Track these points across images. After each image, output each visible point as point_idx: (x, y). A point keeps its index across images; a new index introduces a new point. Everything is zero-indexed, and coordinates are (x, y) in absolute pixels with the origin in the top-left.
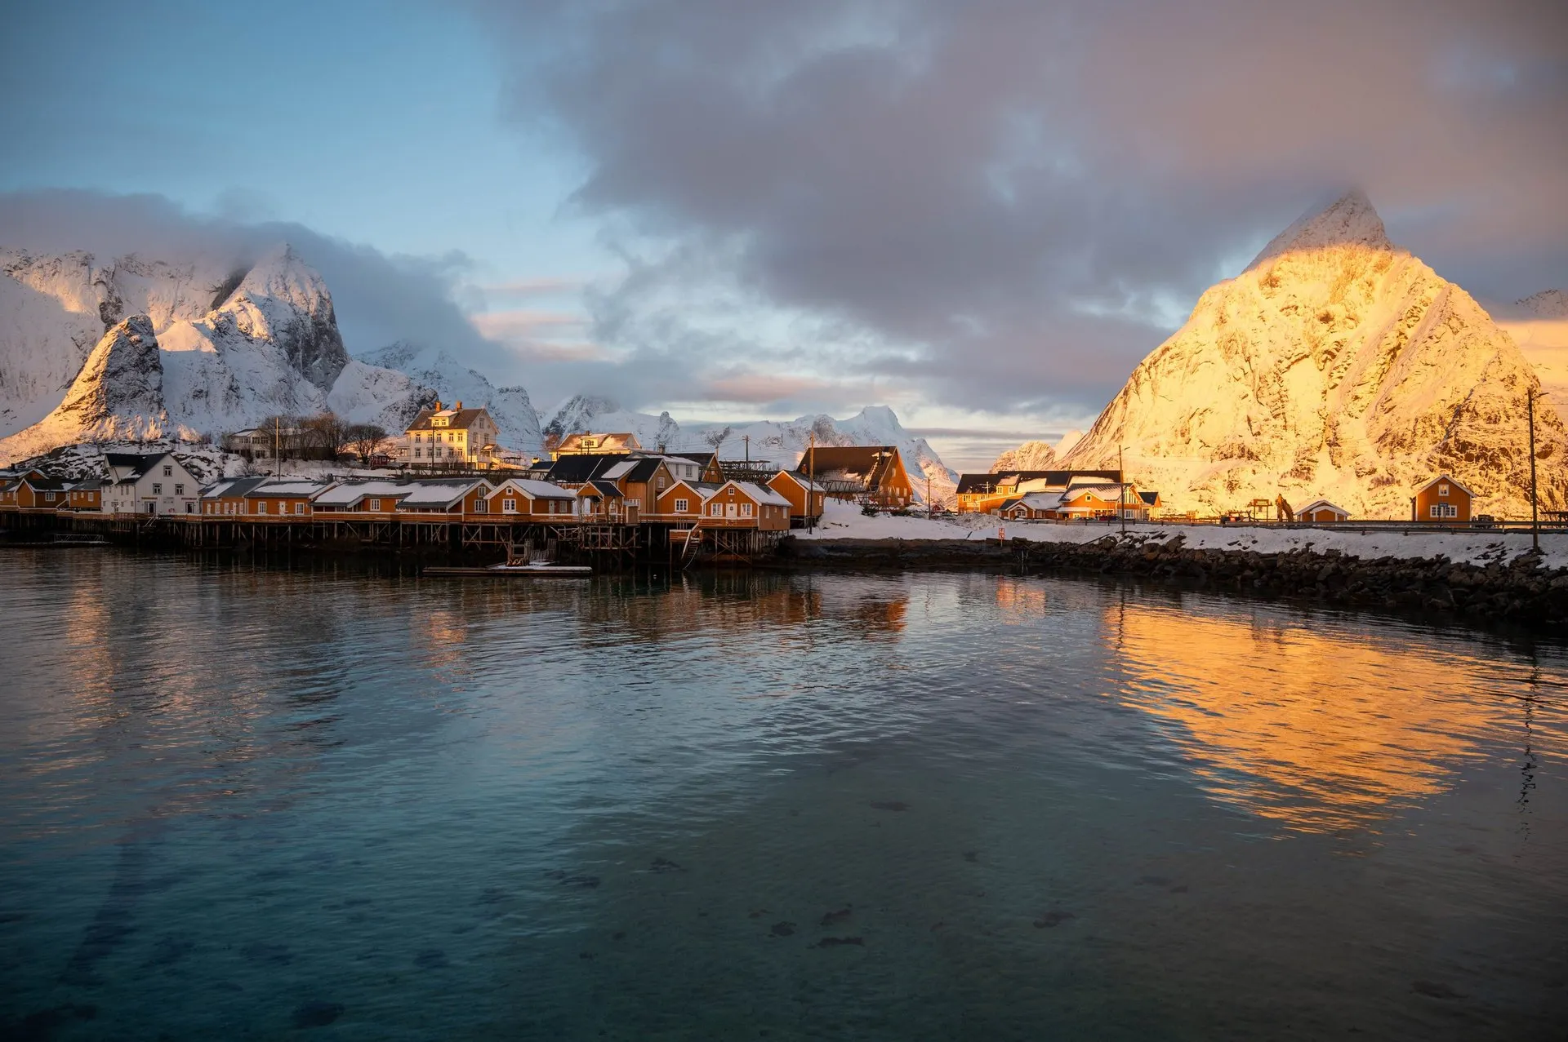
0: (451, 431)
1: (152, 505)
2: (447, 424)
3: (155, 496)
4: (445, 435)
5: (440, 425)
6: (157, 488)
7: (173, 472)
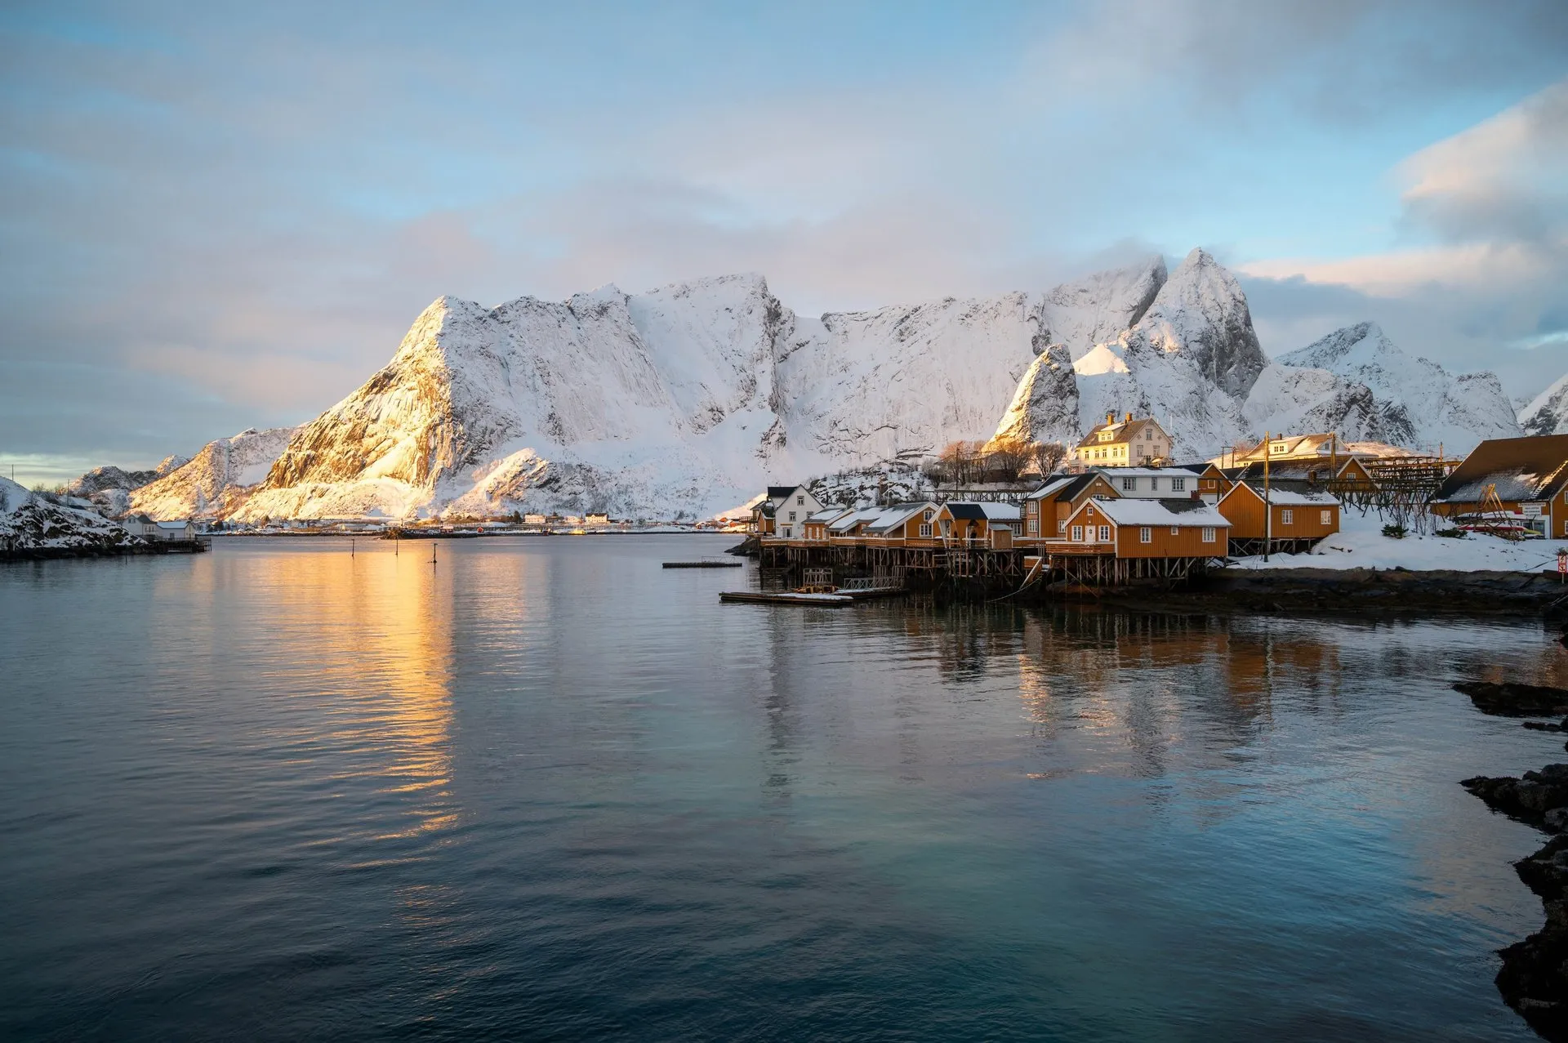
1: (788, 531)
2: (1112, 439)
3: (792, 523)
5: (1106, 440)
6: (793, 516)
7: (805, 502)
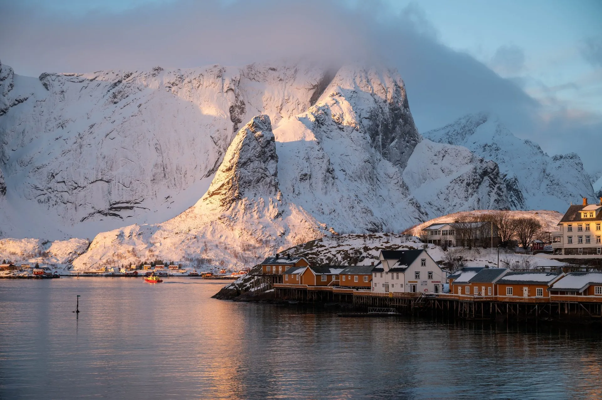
0: (598, 222)
1: (414, 287)
2: (594, 216)
3: (416, 280)
4: (593, 225)
5: (588, 217)
6: (417, 275)
7: (427, 264)
